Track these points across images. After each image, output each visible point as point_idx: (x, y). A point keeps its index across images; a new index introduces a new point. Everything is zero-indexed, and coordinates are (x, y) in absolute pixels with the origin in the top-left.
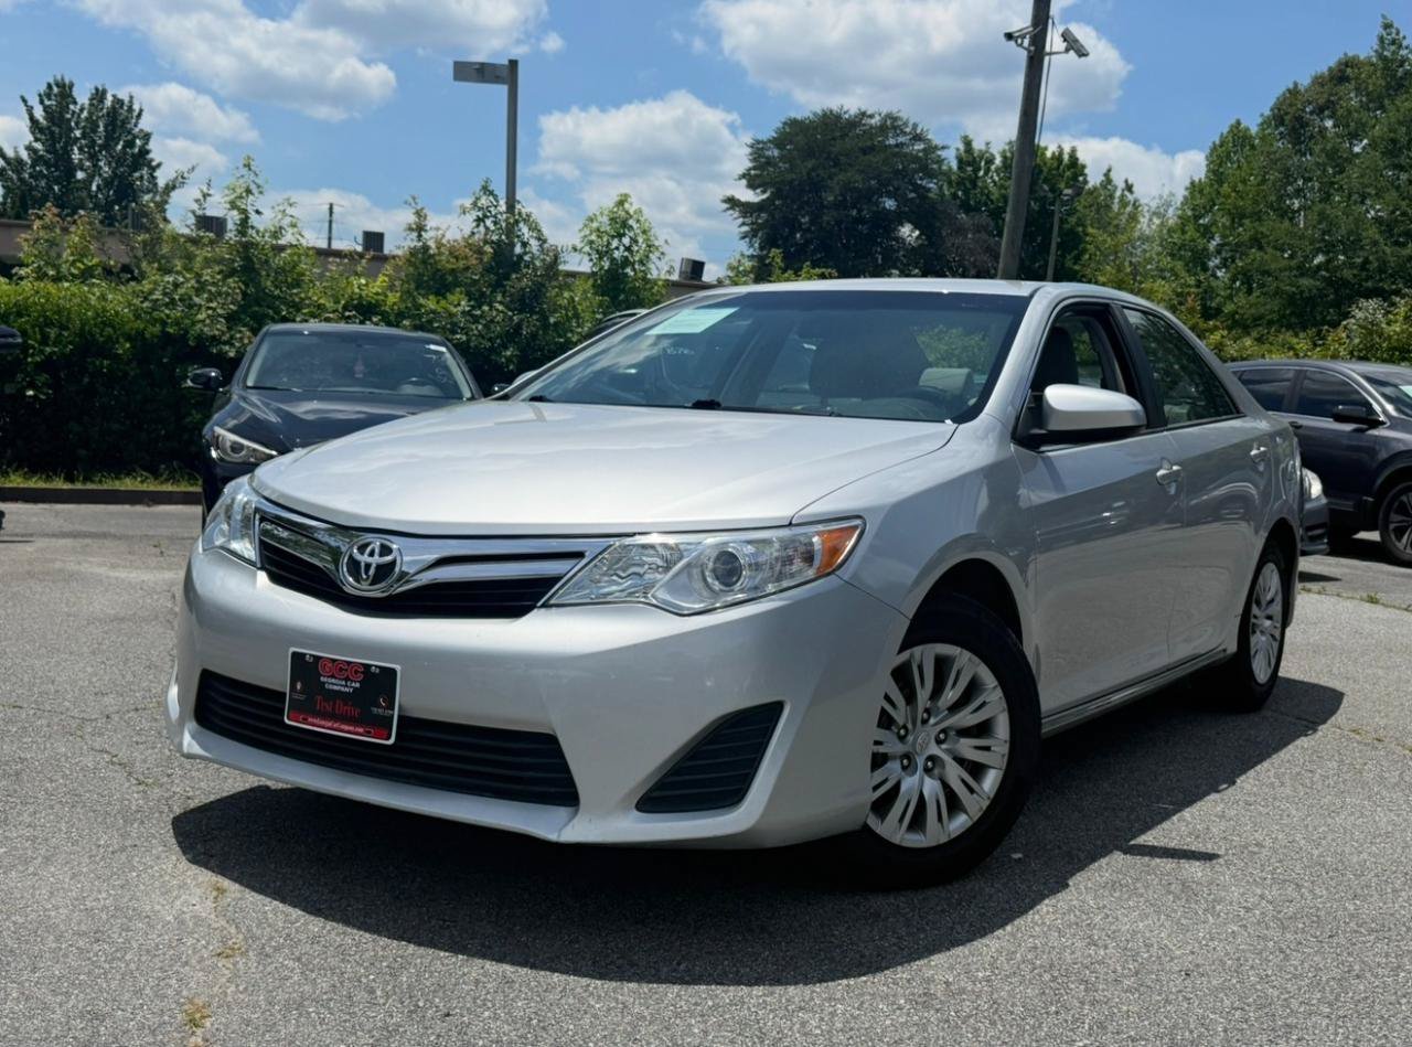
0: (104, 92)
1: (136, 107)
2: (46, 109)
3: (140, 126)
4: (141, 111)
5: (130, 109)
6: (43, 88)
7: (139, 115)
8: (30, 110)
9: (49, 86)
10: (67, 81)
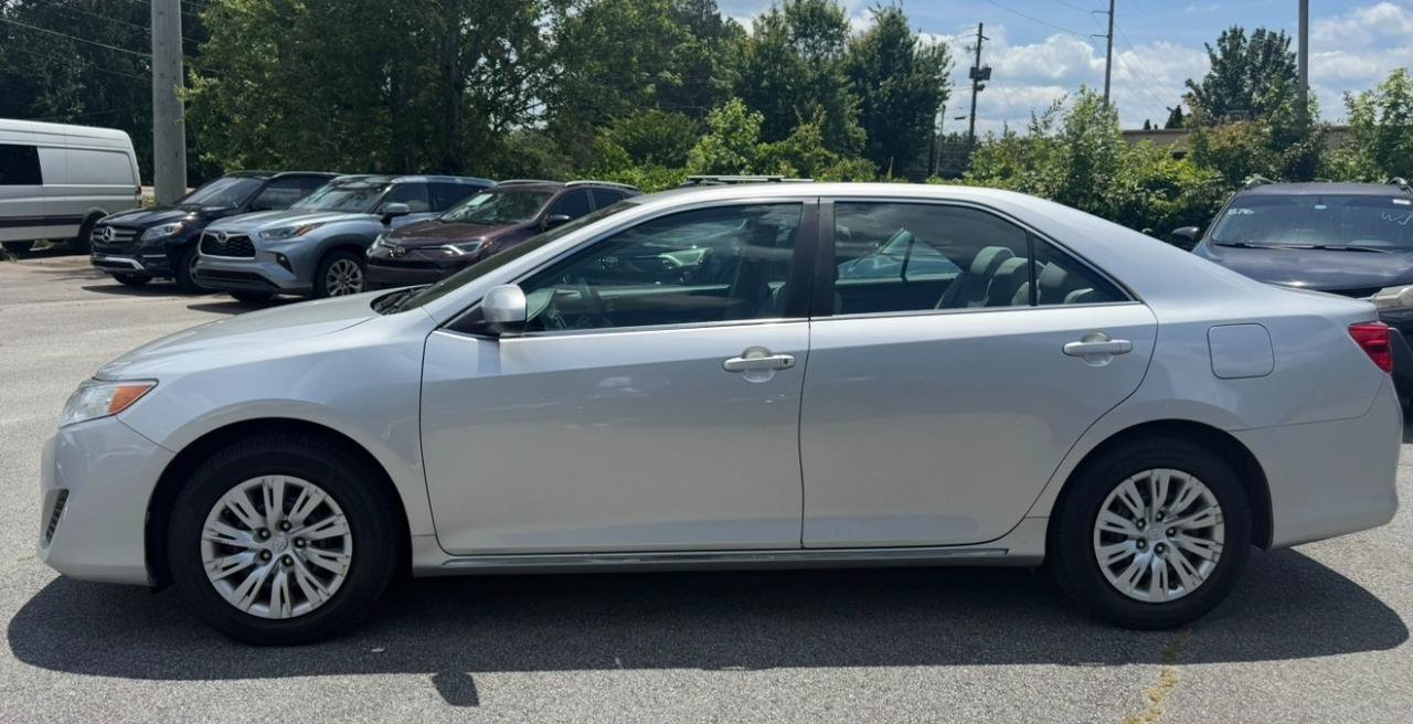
0: (1264, 31)
1: (1286, 38)
2: (1223, 49)
3: (1289, 50)
4: (1290, 39)
5: (1282, 39)
6: (1220, 35)
7: (1288, 42)
8: (1210, 50)
9: (1225, 33)
10: (1238, 27)
